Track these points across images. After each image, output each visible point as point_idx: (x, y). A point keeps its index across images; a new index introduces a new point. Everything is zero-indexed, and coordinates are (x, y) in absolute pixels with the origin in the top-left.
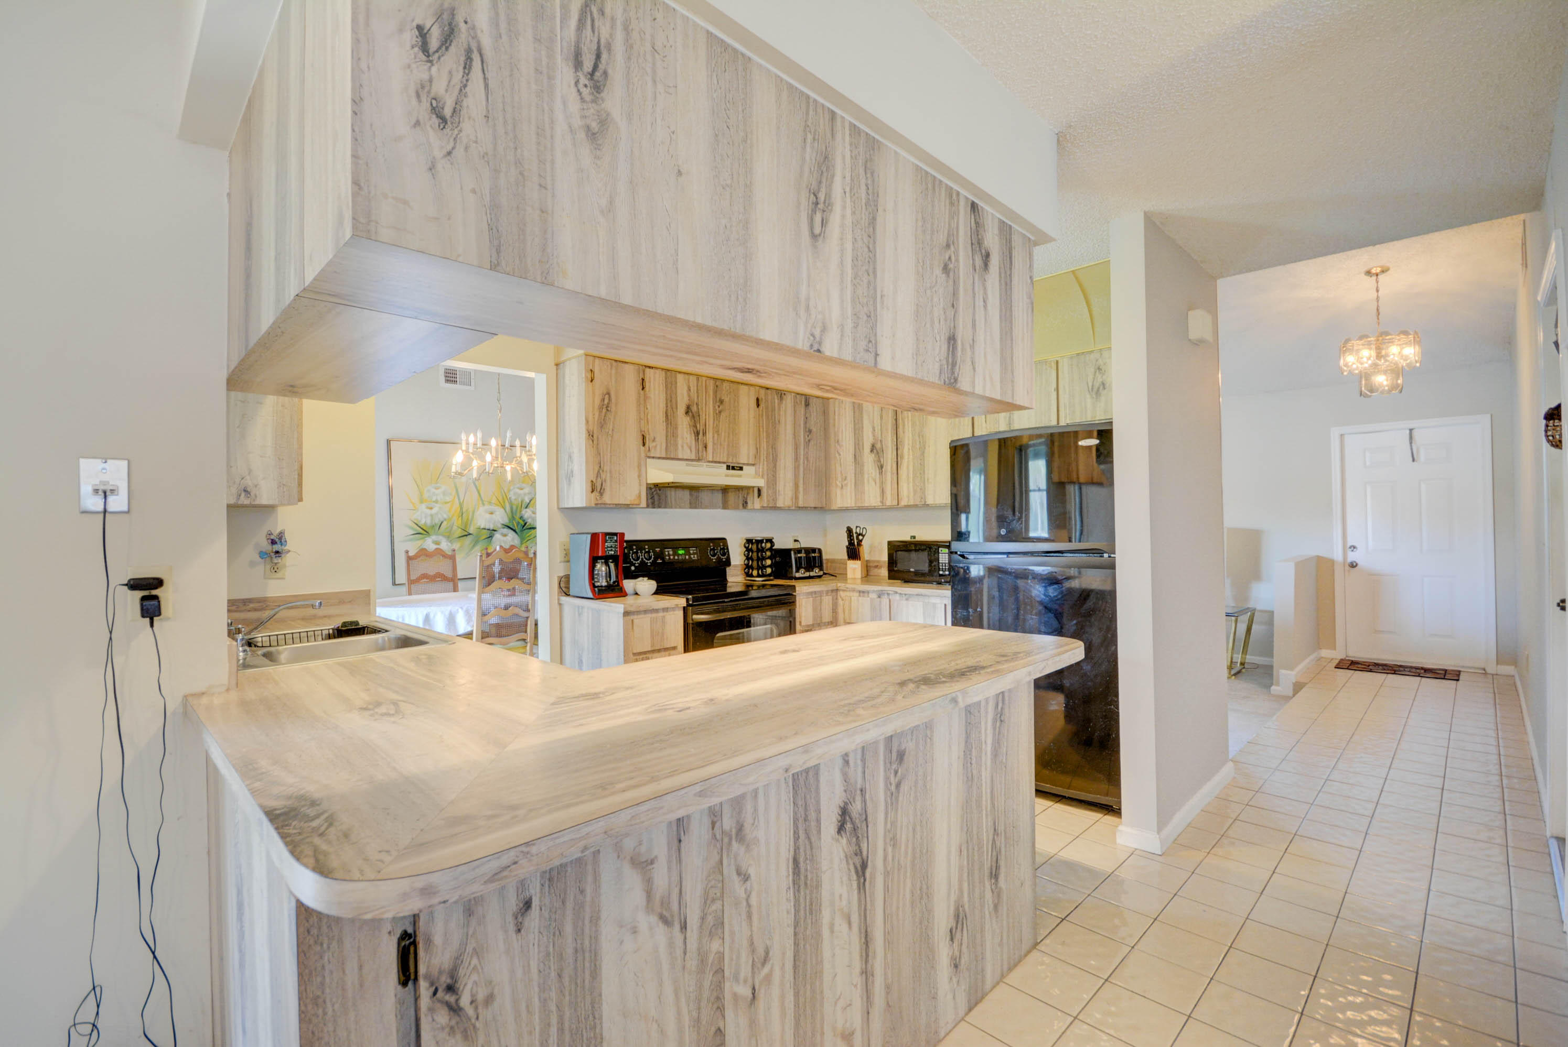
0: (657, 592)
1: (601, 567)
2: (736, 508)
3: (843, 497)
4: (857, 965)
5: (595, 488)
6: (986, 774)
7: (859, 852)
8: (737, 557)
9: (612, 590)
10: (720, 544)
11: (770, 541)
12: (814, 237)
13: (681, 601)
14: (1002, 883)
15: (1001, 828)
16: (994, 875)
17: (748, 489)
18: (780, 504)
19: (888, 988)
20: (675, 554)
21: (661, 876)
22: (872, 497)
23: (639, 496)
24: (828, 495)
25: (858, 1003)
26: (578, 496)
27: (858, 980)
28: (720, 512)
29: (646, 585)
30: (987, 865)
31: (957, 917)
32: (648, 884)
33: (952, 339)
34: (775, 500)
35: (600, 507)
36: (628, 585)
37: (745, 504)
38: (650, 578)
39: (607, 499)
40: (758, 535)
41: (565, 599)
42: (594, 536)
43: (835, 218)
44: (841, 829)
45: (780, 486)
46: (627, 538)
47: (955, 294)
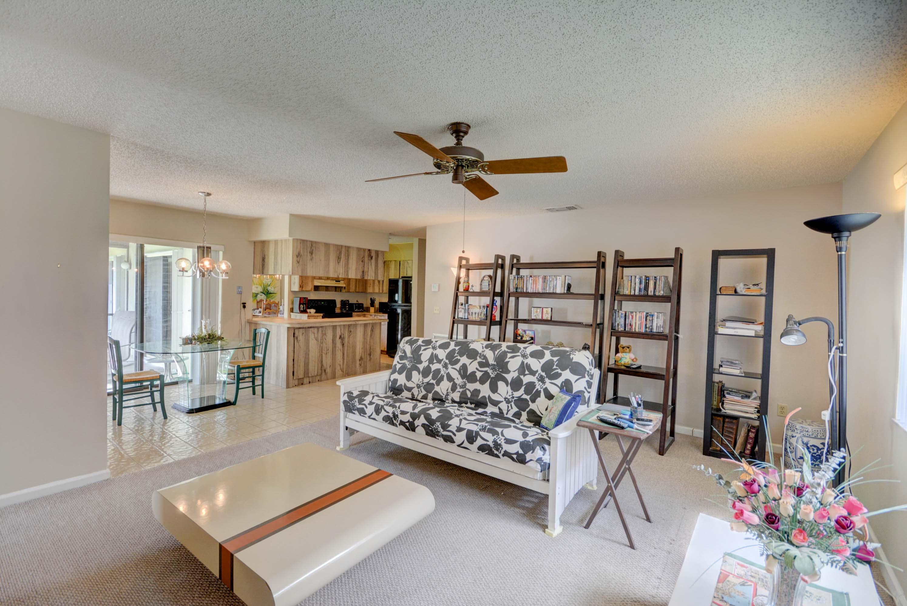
0: (316, 312)
1: (302, 306)
2: (338, 291)
3: (370, 290)
4: (342, 357)
5: (301, 286)
6: (368, 339)
7: (342, 342)
8: (338, 305)
9: (304, 311)
10: (333, 302)
11: (348, 301)
12: (338, 263)
13: (322, 315)
14: (372, 356)
15: (372, 348)
16: (370, 355)
17: (342, 287)
18: (351, 291)
19: (347, 362)
20: (321, 303)
21: (316, 335)
22: (377, 290)
23: (312, 289)
24: (366, 288)
25: (342, 362)
26: (296, 288)
27: (342, 359)
28: (334, 292)
29: (313, 311)
30: (368, 353)
31: (361, 358)
32: (314, 335)
33: (363, 272)
34: (349, 290)
35: (302, 291)
36: (308, 310)
37: (341, 291)
38: (314, 309)
39: (304, 289)
40: (344, 299)
41: (292, 313)
42: (301, 298)
43: (342, 259)
44: (340, 338)
45: (351, 286)
46: (309, 299)
47: (364, 265)
